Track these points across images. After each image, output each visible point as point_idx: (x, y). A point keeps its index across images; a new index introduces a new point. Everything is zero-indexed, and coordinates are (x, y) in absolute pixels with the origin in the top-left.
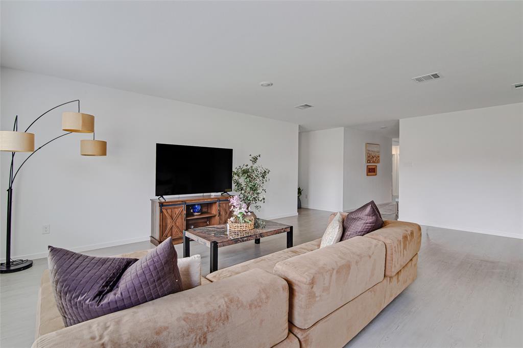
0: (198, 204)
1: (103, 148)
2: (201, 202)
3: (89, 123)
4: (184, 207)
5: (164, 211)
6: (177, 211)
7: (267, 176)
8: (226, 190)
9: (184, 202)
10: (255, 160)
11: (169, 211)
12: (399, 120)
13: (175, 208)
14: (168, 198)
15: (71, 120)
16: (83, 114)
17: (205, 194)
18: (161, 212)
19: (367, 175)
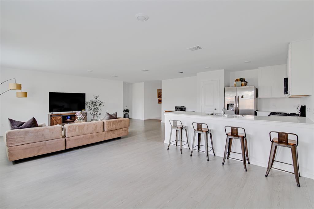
0: (69, 116)
1: (26, 95)
2: (69, 115)
3: (19, 87)
4: (61, 117)
5: (53, 118)
6: (59, 118)
7: (103, 104)
8: (82, 110)
9: (62, 115)
10: (97, 97)
11: (55, 118)
12: (161, 81)
13: (57, 117)
14: (54, 113)
15: (13, 86)
16: (17, 84)
17: (73, 112)
18: (51, 118)
19: (159, 103)
